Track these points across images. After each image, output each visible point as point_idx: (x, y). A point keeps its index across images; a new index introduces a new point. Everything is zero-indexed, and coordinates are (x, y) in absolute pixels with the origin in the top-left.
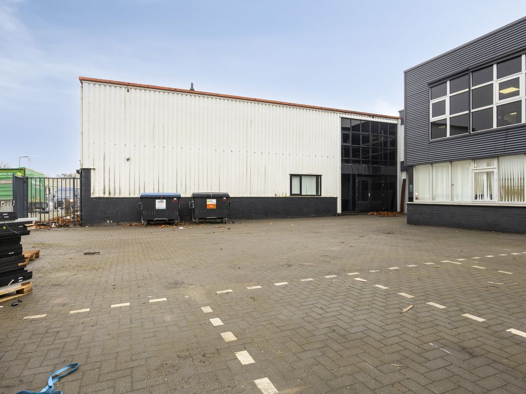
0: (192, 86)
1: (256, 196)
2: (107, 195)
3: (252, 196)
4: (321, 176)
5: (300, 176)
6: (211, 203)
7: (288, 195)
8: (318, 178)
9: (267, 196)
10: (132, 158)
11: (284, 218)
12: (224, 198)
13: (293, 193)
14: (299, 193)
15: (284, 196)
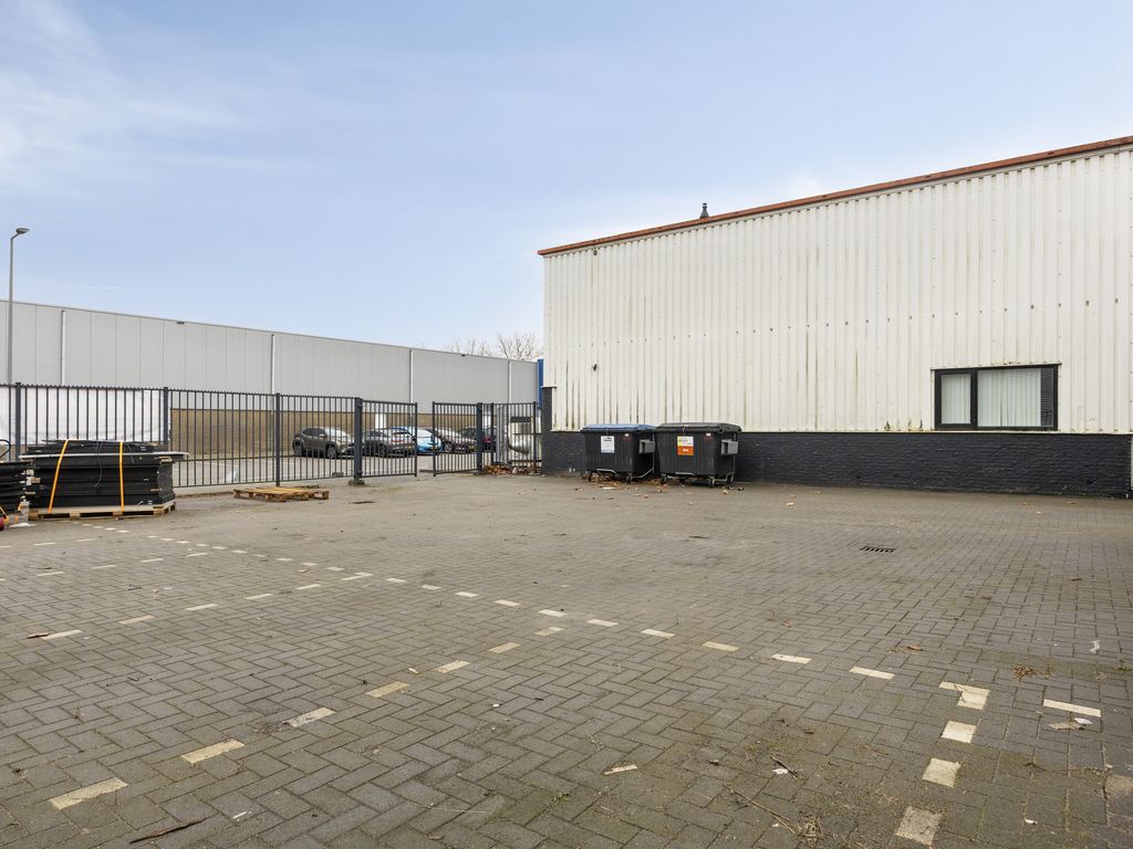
0: (705, 208)
1: (831, 429)
2: (570, 429)
3: (821, 429)
4: (1055, 367)
5: (974, 374)
6: (685, 442)
7: (929, 426)
8: (1049, 373)
9: (861, 429)
10: (600, 366)
11: (912, 488)
12: (708, 435)
13: (945, 421)
14: (968, 421)
15: (915, 428)
